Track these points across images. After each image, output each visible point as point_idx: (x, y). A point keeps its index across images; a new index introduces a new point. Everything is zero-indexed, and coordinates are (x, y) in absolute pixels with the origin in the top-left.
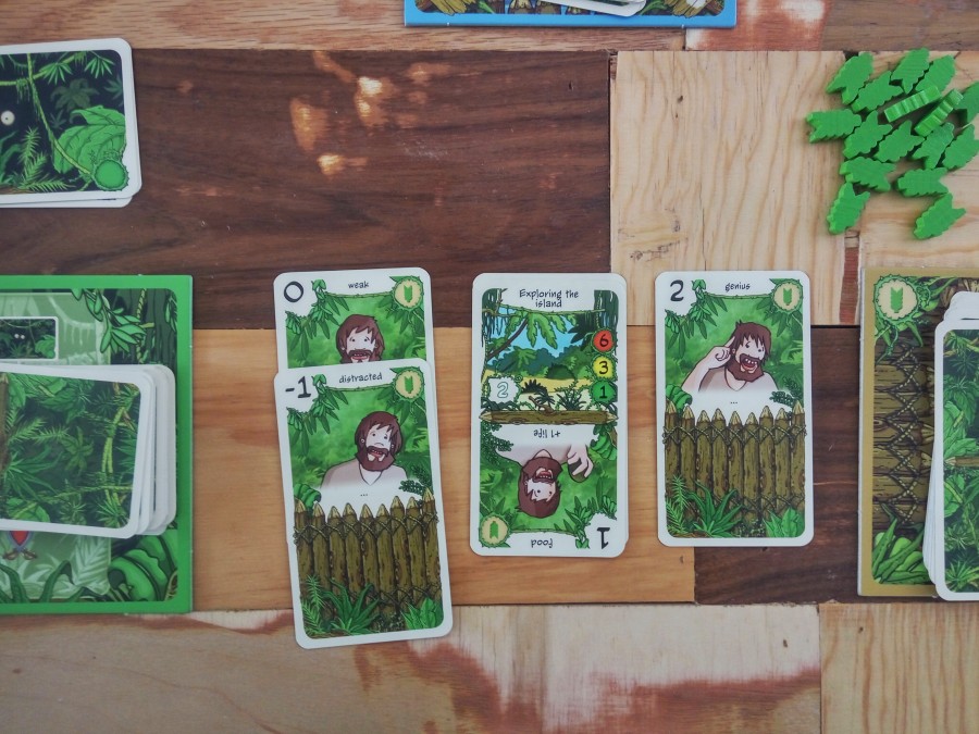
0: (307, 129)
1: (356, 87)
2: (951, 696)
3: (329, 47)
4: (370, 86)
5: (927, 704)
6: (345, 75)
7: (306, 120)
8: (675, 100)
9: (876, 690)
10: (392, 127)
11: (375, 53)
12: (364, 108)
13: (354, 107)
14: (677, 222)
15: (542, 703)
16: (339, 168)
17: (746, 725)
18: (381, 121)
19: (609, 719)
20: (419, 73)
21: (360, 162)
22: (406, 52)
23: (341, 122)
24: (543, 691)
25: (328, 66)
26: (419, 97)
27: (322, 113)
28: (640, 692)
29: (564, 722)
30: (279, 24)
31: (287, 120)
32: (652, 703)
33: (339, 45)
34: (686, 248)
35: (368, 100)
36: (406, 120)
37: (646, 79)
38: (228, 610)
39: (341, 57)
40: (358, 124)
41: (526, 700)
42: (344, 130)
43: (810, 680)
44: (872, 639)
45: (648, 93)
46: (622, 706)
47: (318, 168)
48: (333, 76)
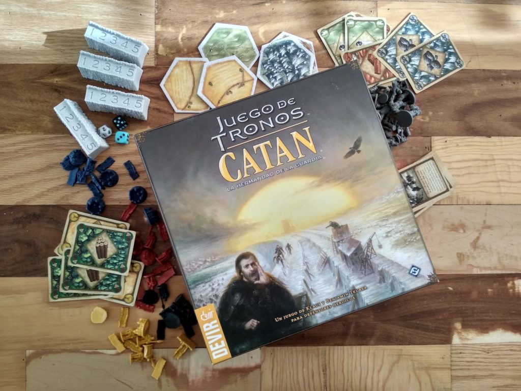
2: (295, 372)
5: (288, 373)
9: (275, 369)
15: (189, 374)
17: (241, 379)
19: (206, 377)
24: (189, 370)
28: (214, 370)
29: (194, 378)
32: (217, 373)
38: (108, 349)
41: (184, 372)
43: (258, 367)
44: (274, 356)
46: (209, 374)
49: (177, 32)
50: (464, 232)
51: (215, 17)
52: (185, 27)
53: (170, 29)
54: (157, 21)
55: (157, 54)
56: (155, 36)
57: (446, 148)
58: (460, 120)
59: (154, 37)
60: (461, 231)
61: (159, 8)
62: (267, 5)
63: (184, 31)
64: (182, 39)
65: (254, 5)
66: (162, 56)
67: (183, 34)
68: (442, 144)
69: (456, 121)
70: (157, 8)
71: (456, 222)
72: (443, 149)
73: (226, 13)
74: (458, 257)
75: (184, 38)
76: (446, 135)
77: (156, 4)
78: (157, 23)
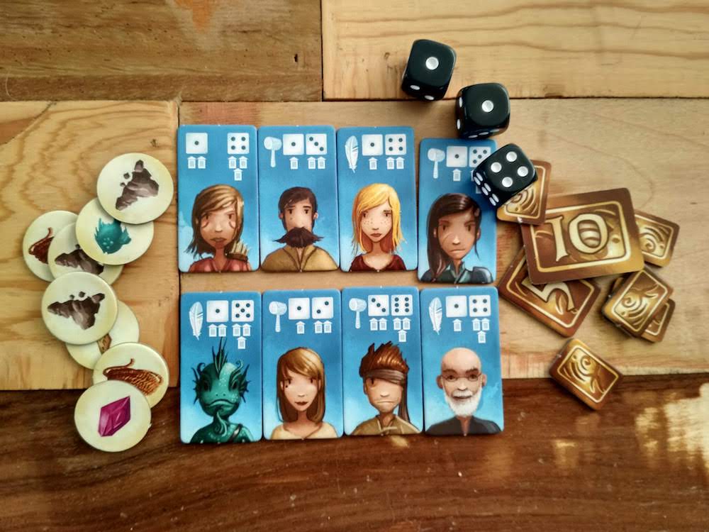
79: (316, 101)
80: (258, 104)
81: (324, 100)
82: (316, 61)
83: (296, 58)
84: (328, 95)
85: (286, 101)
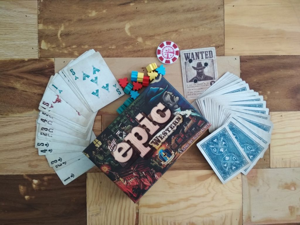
0: (22, 191)
1: (32, 182)
3: (26, 174)
4: (35, 181)
6: (30, 179)
7: (22, 189)
8: (100, 182)
10: (40, 190)
11: (36, 174)
12: (34, 186)
13: (32, 186)
14: (101, 208)
16: (29, 199)
18: (38, 189)
20: (46, 178)
21: (33, 197)
22: (43, 174)
23: (29, 189)
25: (26, 178)
26: (45, 183)
27: (25, 187)
30: (17, 169)
31: (18, 189)
33: (29, 173)
34: (103, 214)
35: (35, 184)
36: (43, 188)
37: (94, 179)
39: (29, 176)
40: (33, 190)
42: (30, 191)
45: (94, 182)
47: (24, 198)
48: (27, 180)
49: (56, 30)
50: (295, 189)
51: (88, 16)
52: (63, 24)
53: (51, 27)
54: (39, 21)
55: (40, 48)
56: (39, 33)
57: (281, 121)
58: (292, 98)
59: (37, 35)
60: (293, 189)
61: (41, 9)
62: (132, 4)
63: (62, 29)
64: (61, 35)
65: (121, 5)
66: (45, 50)
67: (62, 31)
68: (279, 118)
69: (290, 98)
70: (39, 10)
71: (289, 182)
72: (279, 122)
73: (97, 13)
74: (290, 209)
75: (62, 34)
76: (281, 111)
77: (39, 7)
78: (40, 22)
79: (268, 168)
80: (257, 170)
81: (270, 168)
82: (269, 160)
83: (265, 160)
84: (271, 167)
85: (263, 168)
